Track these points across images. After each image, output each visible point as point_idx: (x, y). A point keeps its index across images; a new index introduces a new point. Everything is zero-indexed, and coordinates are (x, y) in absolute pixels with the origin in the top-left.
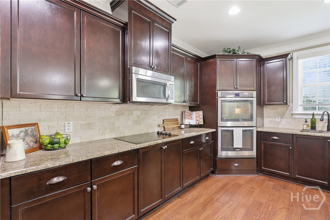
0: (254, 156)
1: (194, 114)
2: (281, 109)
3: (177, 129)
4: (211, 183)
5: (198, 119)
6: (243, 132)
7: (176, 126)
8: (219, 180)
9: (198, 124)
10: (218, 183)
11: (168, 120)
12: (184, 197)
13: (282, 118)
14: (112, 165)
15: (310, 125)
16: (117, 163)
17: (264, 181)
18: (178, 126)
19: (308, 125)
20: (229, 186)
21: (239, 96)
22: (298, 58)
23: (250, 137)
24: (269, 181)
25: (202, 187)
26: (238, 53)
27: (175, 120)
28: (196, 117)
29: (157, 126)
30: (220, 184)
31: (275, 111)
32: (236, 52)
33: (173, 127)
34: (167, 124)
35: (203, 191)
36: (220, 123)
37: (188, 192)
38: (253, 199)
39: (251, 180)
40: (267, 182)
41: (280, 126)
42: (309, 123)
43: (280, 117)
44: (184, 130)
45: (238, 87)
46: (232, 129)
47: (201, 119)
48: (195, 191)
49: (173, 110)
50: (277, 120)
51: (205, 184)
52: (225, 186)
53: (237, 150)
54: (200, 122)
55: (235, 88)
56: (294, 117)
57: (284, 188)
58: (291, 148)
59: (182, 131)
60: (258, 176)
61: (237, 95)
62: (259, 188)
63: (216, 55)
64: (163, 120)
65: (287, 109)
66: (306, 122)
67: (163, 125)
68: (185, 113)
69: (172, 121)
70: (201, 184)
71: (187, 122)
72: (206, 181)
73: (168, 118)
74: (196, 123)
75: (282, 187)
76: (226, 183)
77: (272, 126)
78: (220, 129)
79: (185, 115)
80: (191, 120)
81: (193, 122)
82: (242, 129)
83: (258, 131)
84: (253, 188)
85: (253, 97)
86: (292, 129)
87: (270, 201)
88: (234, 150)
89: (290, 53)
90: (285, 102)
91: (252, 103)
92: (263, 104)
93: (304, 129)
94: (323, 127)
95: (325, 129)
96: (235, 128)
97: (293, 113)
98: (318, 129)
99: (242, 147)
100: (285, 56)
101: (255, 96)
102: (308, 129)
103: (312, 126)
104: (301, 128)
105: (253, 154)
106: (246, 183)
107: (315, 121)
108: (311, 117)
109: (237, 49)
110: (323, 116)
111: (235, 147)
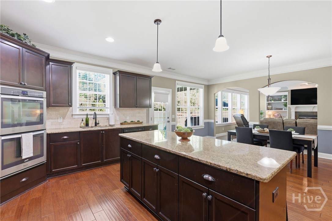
0: (43, 162)
2: (62, 110)
6: (33, 137)
13: (64, 118)
15: (85, 123)
17: (57, 182)
19: (84, 124)
20: (26, 208)
21: (27, 94)
22: (76, 68)
24: (61, 180)
26: (25, 42)
31: (57, 112)
32: (22, 39)
38: (63, 201)
39: (45, 188)
40: (61, 182)
41: (62, 127)
42: (84, 121)
43: (62, 118)
45: (25, 83)
46: (19, 136)
50: (59, 121)
52: (21, 211)
53: (25, 161)
56: (73, 117)
57: (77, 178)
58: (78, 143)
60: (49, 181)
62: (59, 190)
65: (68, 111)
66: (83, 121)
76: (18, 207)
77: (54, 127)
82: (32, 134)
83: (47, 134)
84: (53, 193)
85: (43, 98)
86: (72, 128)
87: (76, 193)
88: (23, 161)
89: (74, 63)
90: (70, 104)
91: (42, 104)
92: (49, 106)
93: (81, 126)
94: (92, 123)
95: (94, 125)
96: (23, 135)
97: (73, 114)
98: (90, 125)
99: (33, 155)
100: (70, 64)
101: (45, 96)
102: (84, 126)
103: (87, 125)
104: (79, 126)
105: (43, 159)
106: (43, 193)
107: (88, 119)
108: (85, 117)
109: (23, 36)
110: (94, 116)
111: (24, 157)
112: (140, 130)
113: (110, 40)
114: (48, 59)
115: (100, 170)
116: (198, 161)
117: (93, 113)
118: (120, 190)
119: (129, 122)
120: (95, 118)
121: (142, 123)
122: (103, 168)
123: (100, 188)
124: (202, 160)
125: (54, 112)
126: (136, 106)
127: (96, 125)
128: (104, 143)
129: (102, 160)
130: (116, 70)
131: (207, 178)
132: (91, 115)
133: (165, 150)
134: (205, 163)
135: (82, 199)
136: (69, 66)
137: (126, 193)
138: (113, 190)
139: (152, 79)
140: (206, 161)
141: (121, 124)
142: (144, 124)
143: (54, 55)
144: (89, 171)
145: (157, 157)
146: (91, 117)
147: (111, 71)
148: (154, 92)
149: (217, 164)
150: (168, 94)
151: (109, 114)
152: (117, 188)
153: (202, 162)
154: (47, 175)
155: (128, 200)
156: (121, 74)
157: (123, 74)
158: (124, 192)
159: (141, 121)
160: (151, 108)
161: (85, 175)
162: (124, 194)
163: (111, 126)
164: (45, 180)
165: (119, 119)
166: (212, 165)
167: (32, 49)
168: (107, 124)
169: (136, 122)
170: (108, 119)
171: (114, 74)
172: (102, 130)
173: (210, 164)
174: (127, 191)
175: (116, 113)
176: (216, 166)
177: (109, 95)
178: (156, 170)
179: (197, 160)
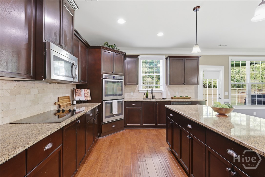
1: (83, 91)
2: (133, 87)
3: (69, 105)
4: (101, 144)
5: (86, 95)
7: (68, 103)
8: (105, 140)
9: (86, 99)
10: (106, 142)
11: (62, 98)
12: (88, 161)
13: (134, 92)
14: (45, 150)
15: (146, 96)
16: (49, 146)
17: (129, 132)
18: (70, 102)
20: (113, 142)
21: (115, 78)
23: (121, 106)
24: (131, 131)
25: (97, 149)
26: (115, 49)
27: (68, 97)
28: (85, 94)
29: (53, 104)
30: (107, 142)
31: (130, 89)
32: (113, 47)
33: (66, 104)
34: (62, 102)
35: (99, 151)
36: (104, 98)
37: (89, 157)
38: (130, 144)
39: (123, 134)
40: (131, 132)
41: (133, 98)
42: (146, 95)
43: (133, 92)
44: (76, 106)
45: (115, 72)
46: (111, 101)
47: (89, 95)
48: (93, 154)
49: (66, 88)
50: (131, 94)
51: (97, 146)
52: (112, 143)
53: (114, 116)
54: (88, 98)
55: (113, 72)
56: (139, 92)
57: (140, 133)
58: (141, 109)
59: (75, 106)
60: (125, 130)
61: (114, 78)
62: (129, 137)
63: (101, 46)
64: (58, 98)
65: (136, 87)
66: (144, 94)
67: (59, 103)
68: (75, 91)
69: (65, 99)
70: (94, 147)
71: (77, 98)
72: (96, 144)
73: (61, 96)
74: (85, 99)
75: (138, 133)
76: (110, 140)
78: (104, 102)
79: (75, 92)
80: (81, 97)
81: (83, 99)
82: (117, 101)
83: (124, 102)
84: (126, 138)
85: (122, 80)
86: (139, 99)
87: (138, 142)
88: (113, 116)
89: (139, 56)
90: (137, 83)
91: (122, 83)
92: (125, 84)
93: (144, 98)
94: (151, 97)
95: (152, 98)
96: (113, 101)
97: (139, 90)
98: (149, 98)
99: (117, 113)
100: (137, 56)
101: (123, 79)
102: (145, 98)
103: (147, 97)
104: (142, 98)
105: (122, 117)
106: (122, 136)
107: (148, 94)
108: (146, 92)
109: (113, 46)
110: (151, 91)
111: (113, 114)
112: (187, 104)
113: (160, 34)
114: (125, 56)
115: (155, 131)
116: (223, 135)
117: (151, 89)
118: (165, 148)
119: (178, 97)
120: (152, 93)
121: (190, 98)
122: (156, 130)
123: (152, 143)
124: (226, 135)
125: (128, 88)
126: (184, 83)
127: (153, 98)
128: (158, 112)
129: (156, 124)
130: (167, 56)
131: (231, 154)
132: (150, 90)
133: (195, 121)
134: (229, 138)
135: (140, 146)
136: (136, 58)
137: (169, 151)
138: (160, 147)
139: (200, 58)
140: (230, 136)
141: (172, 98)
142: (193, 99)
143: (128, 53)
144: (148, 130)
145: (189, 126)
146: (149, 92)
147: (164, 57)
148: (203, 70)
149: (241, 141)
150: (219, 71)
151: (162, 90)
152: (164, 146)
153: (226, 137)
154: (125, 126)
155: (170, 157)
156: (171, 58)
157: (172, 58)
158: (168, 151)
159: (189, 97)
160: (199, 85)
161: (145, 132)
162: (168, 152)
163: (163, 99)
164: (123, 129)
165: (170, 94)
166: (236, 141)
167: (118, 52)
168: (161, 98)
169: (185, 97)
170: (162, 94)
171: (166, 59)
172: (156, 102)
173: (233, 140)
174: (171, 151)
175: (167, 89)
176: (240, 143)
177: (162, 76)
178: (188, 137)
179: (221, 134)
